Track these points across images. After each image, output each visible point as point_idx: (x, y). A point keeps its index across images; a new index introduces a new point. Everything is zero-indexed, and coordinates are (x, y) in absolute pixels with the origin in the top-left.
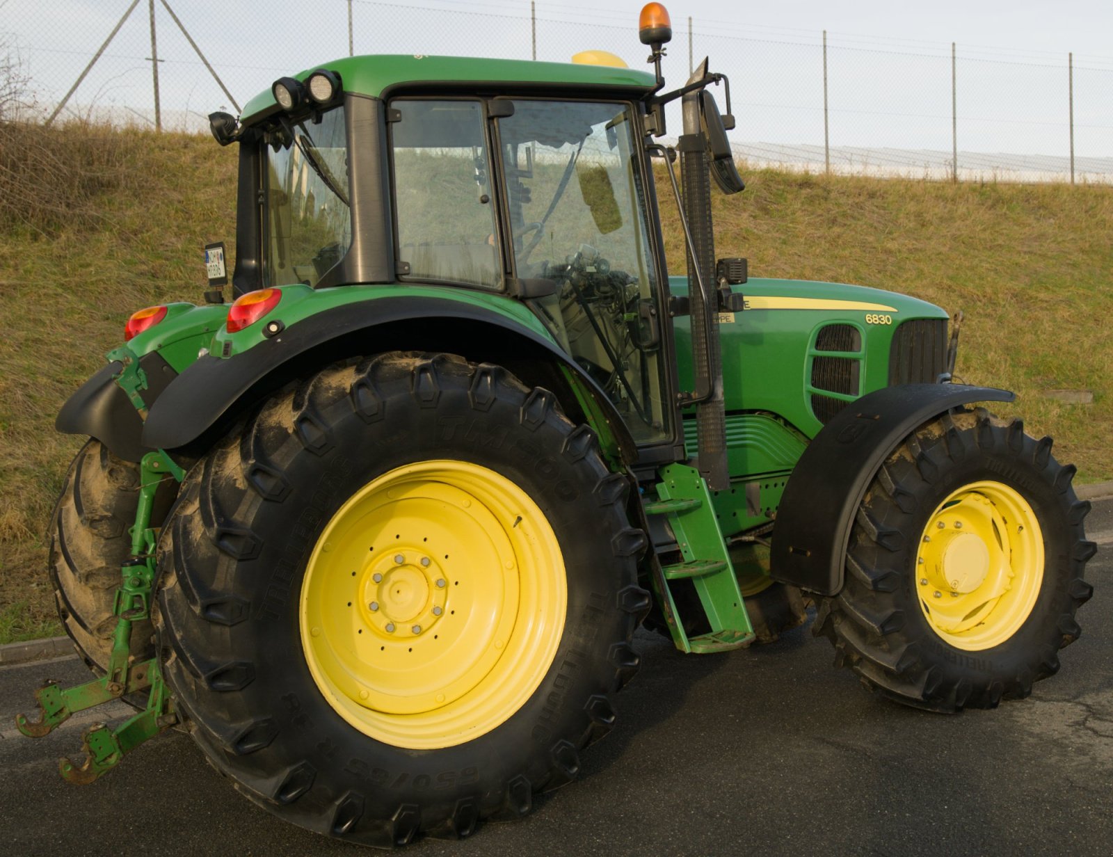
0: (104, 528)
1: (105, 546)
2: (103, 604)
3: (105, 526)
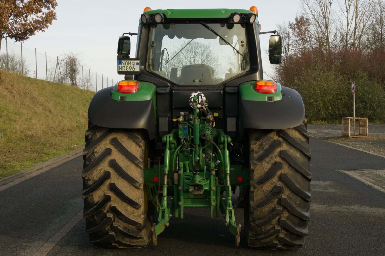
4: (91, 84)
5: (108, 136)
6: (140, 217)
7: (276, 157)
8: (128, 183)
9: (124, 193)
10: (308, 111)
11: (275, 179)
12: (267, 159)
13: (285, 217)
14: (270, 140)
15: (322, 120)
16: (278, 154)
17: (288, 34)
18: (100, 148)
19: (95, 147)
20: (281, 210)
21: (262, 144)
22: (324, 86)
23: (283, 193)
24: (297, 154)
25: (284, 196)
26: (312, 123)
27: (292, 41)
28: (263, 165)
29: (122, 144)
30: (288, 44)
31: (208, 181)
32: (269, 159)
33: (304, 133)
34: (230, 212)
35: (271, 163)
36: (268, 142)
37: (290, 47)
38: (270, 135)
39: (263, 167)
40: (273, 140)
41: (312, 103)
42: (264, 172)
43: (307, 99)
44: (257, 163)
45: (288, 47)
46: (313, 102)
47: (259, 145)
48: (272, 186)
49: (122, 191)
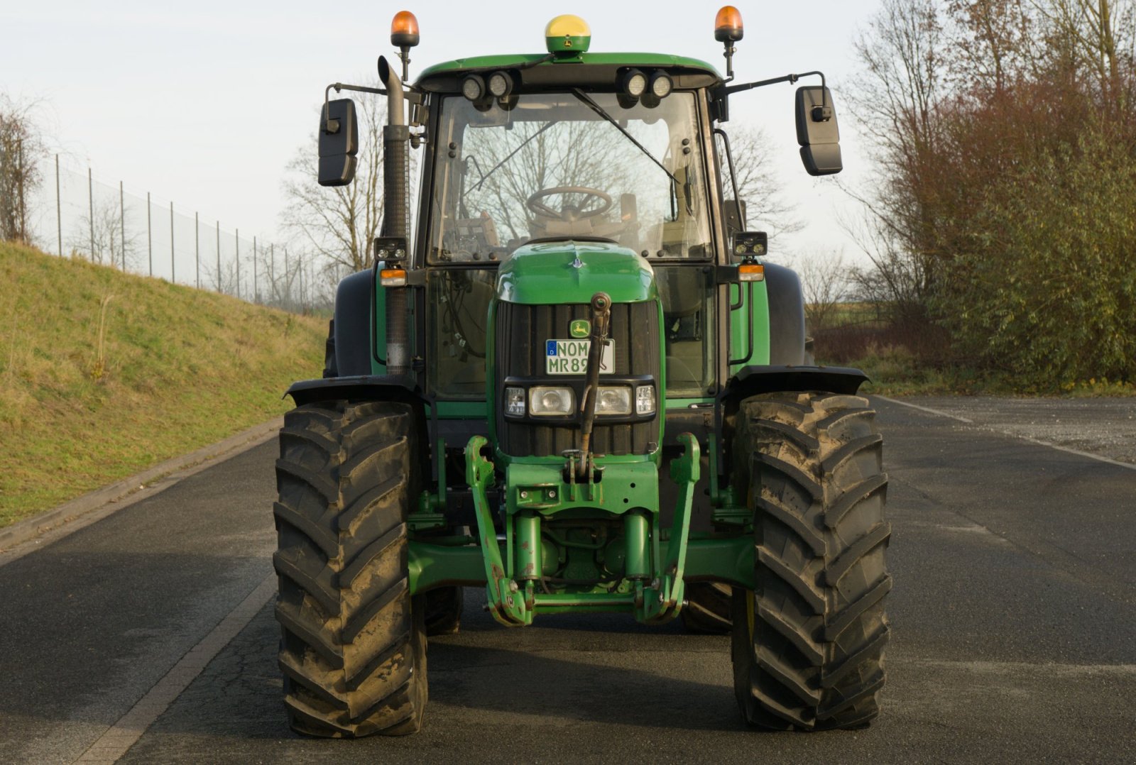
4: (126, 239)
10: (1049, 339)
15: (1112, 378)
17: (931, 16)
22: (1120, 227)
26: (1068, 392)
27: (946, 46)
30: (931, 59)
37: (941, 71)
41: (1066, 301)
43: (1046, 282)
45: (930, 70)
46: (1070, 300)
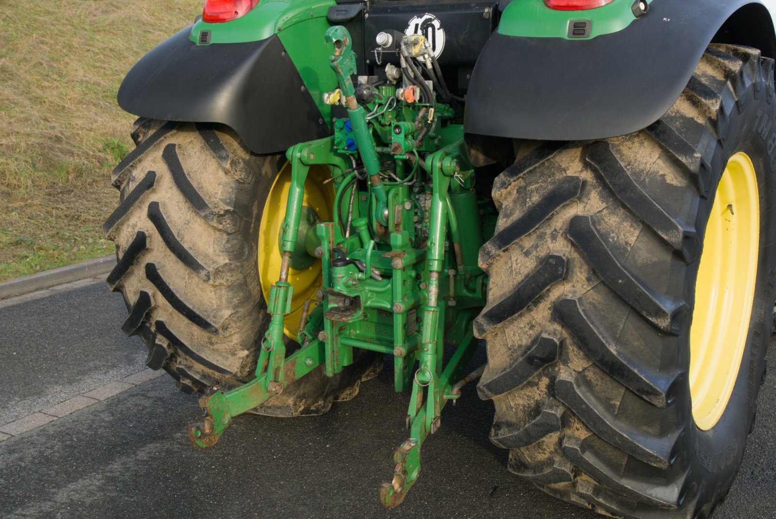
0: (227, 224)
1: (228, 241)
2: (224, 302)
3: (228, 221)
5: (162, 138)
6: (234, 354)
7: (554, 237)
8: (185, 267)
9: (174, 291)
11: (541, 313)
12: (527, 242)
13: (577, 439)
14: (553, 174)
16: (565, 227)
18: (142, 169)
19: (132, 166)
20: (559, 416)
21: (525, 188)
23: (566, 362)
24: (628, 235)
25: (564, 374)
28: (514, 259)
29: (179, 163)
31: (389, 286)
32: (532, 244)
33: (680, 158)
34: (425, 390)
35: (537, 257)
36: (545, 182)
38: (558, 159)
39: (512, 266)
40: (565, 175)
42: (511, 283)
44: (493, 252)
47: (518, 192)
48: (531, 332)
49: (171, 287)
